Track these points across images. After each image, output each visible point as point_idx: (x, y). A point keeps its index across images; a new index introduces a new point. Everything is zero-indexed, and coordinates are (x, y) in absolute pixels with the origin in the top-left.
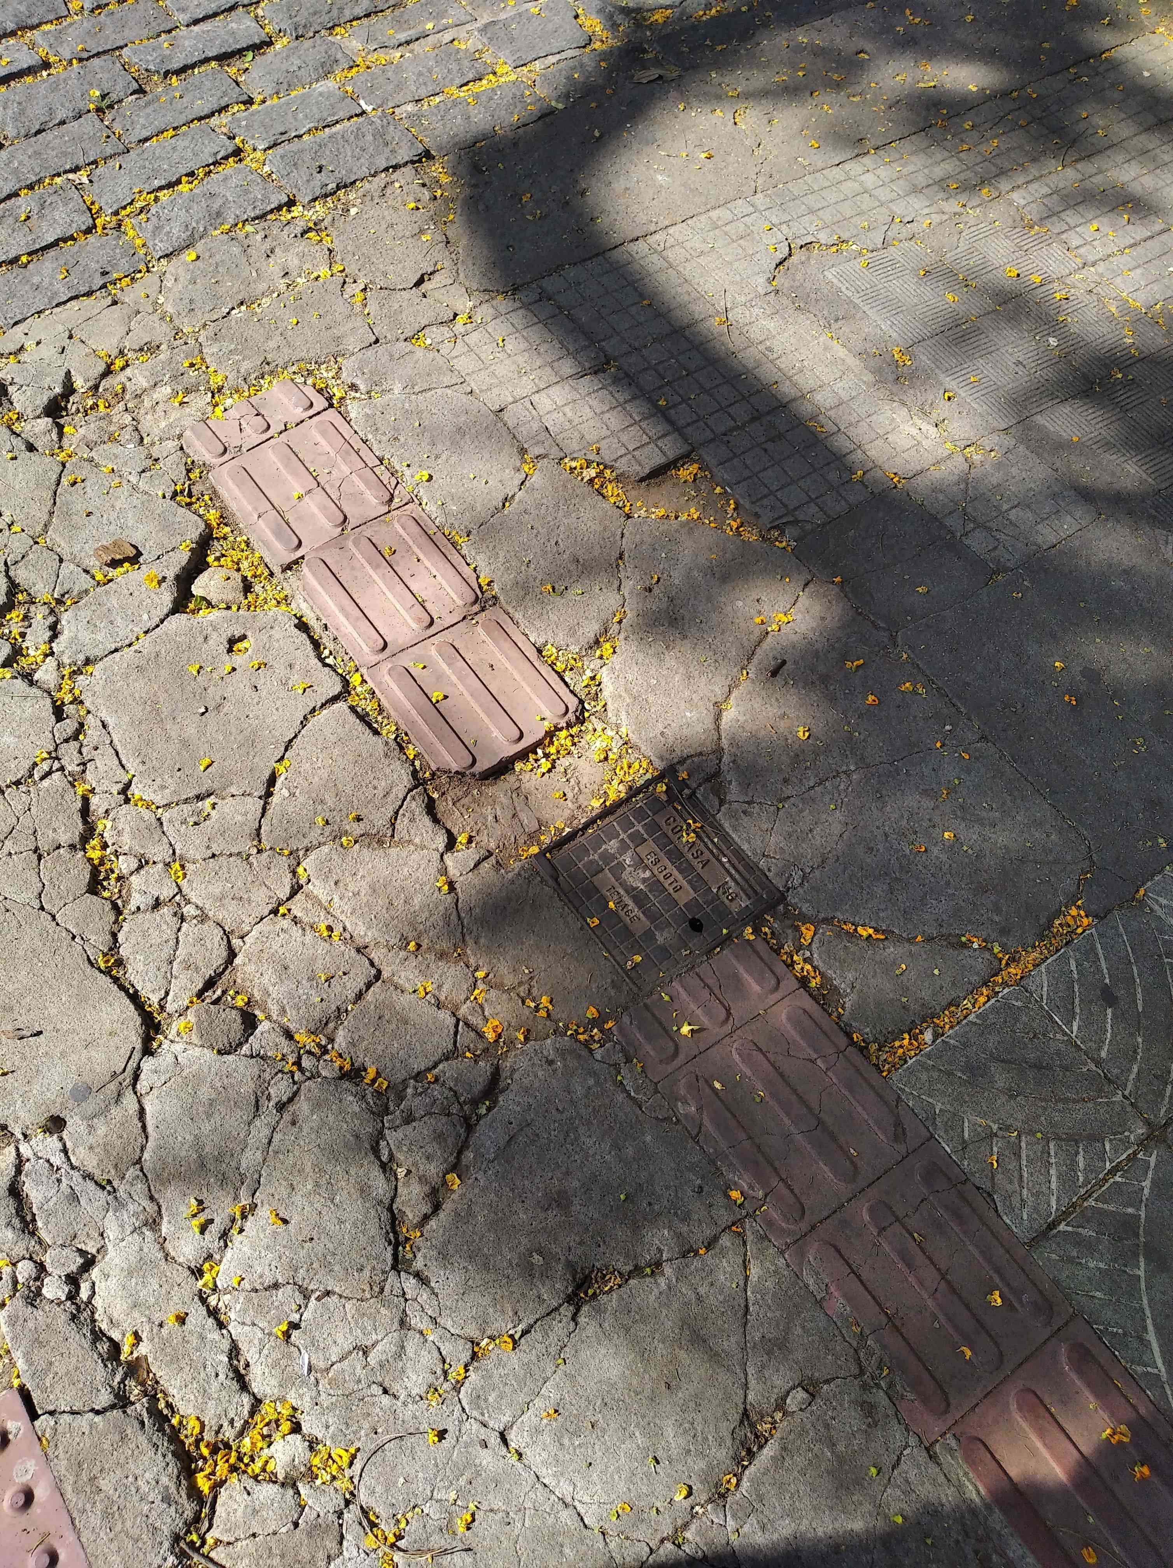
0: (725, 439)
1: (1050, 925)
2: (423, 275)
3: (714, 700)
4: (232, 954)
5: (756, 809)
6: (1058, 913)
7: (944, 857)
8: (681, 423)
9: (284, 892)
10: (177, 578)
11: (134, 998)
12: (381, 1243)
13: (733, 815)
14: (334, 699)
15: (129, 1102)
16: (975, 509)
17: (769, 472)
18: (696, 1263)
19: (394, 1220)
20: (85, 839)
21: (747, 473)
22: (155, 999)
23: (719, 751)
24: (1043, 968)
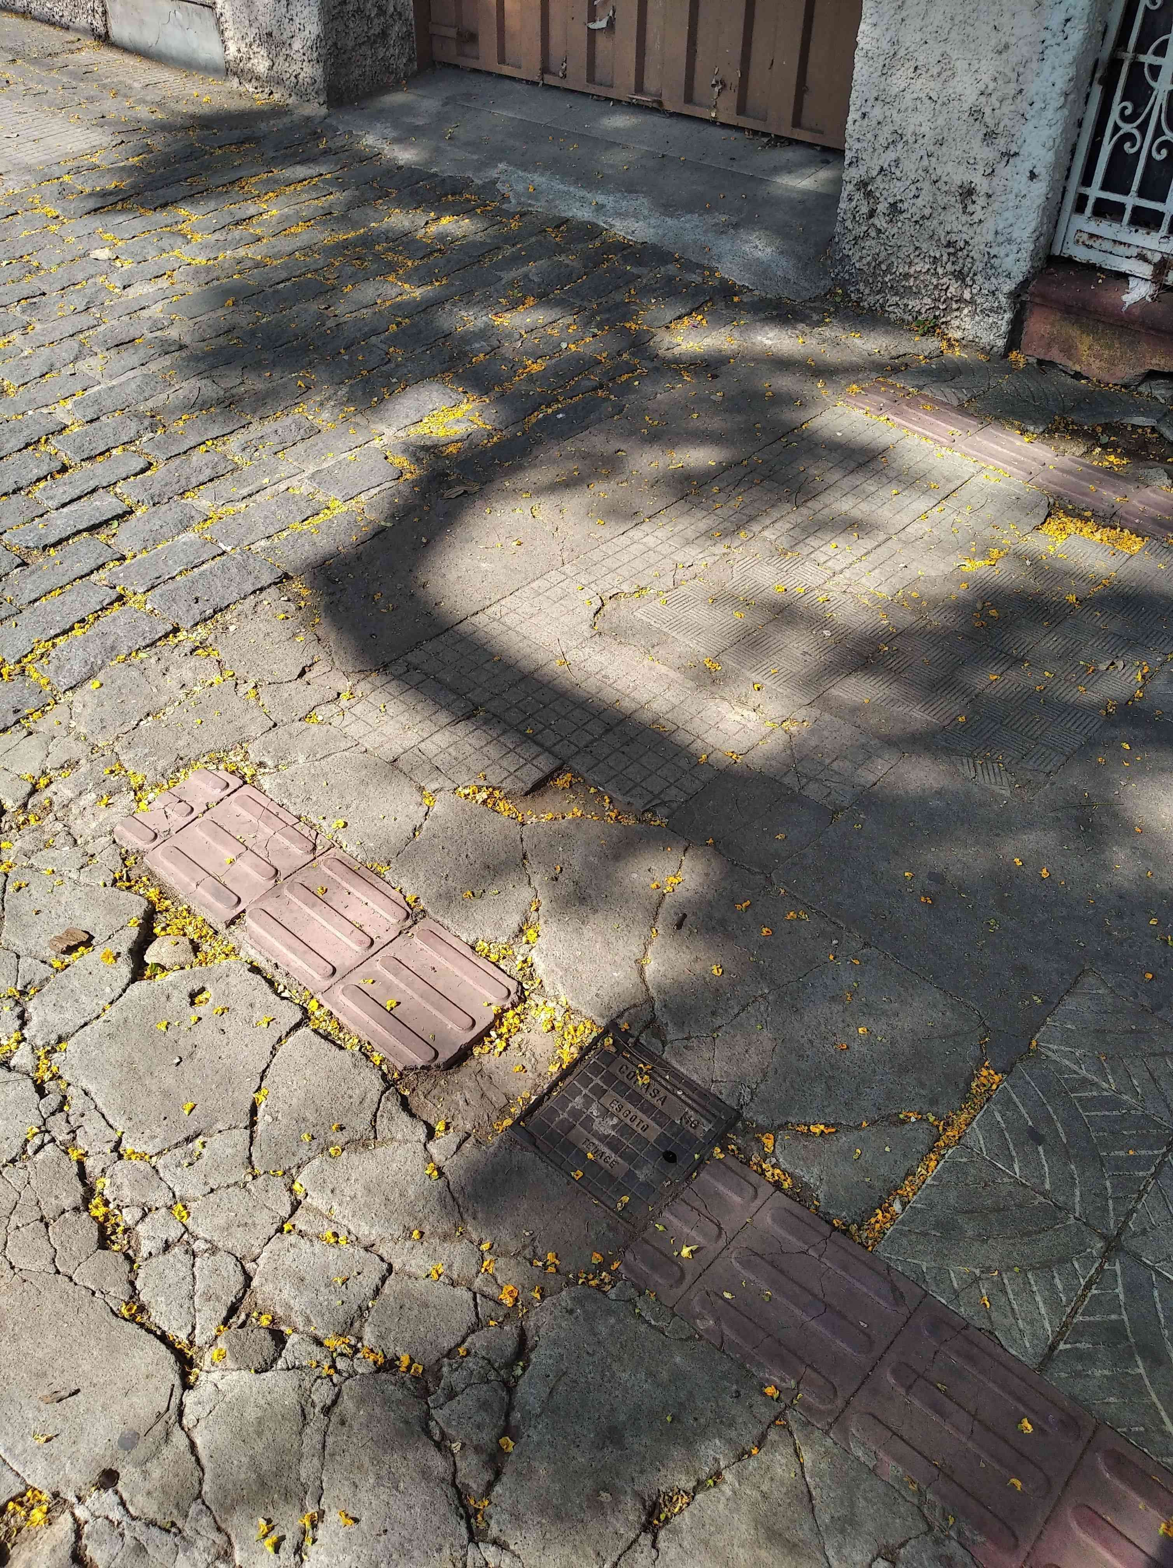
0: (588, 750)
1: (968, 1089)
2: (303, 668)
3: (634, 958)
4: (248, 1279)
5: (694, 1043)
6: (972, 1077)
7: (864, 1050)
8: (548, 744)
9: (286, 1210)
10: (131, 951)
11: (163, 1338)
12: (453, 1519)
13: (677, 1054)
14: (297, 1026)
15: (179, 1439)
16: (804, 767)
17: (631, 769)
18: (752, 1464)
19: (460, 1494)
20: (87, 1200)
21: (614, 773)
22: (183, 1336)
23: (650, 1000)
24: (974, 1124)
